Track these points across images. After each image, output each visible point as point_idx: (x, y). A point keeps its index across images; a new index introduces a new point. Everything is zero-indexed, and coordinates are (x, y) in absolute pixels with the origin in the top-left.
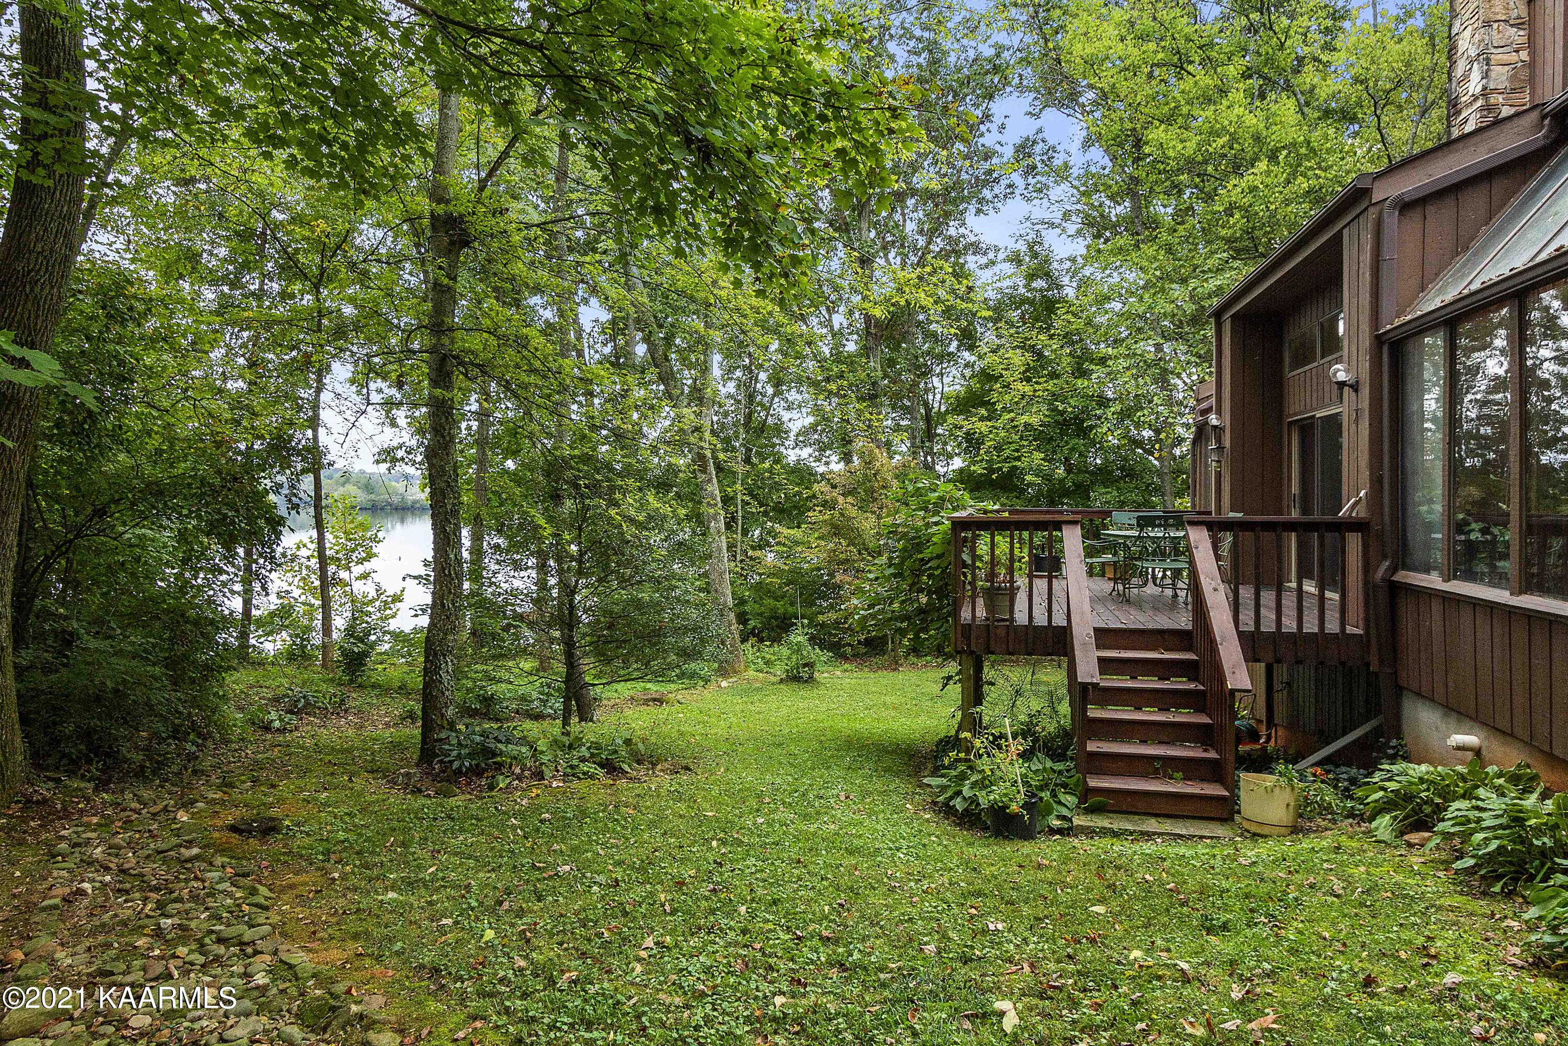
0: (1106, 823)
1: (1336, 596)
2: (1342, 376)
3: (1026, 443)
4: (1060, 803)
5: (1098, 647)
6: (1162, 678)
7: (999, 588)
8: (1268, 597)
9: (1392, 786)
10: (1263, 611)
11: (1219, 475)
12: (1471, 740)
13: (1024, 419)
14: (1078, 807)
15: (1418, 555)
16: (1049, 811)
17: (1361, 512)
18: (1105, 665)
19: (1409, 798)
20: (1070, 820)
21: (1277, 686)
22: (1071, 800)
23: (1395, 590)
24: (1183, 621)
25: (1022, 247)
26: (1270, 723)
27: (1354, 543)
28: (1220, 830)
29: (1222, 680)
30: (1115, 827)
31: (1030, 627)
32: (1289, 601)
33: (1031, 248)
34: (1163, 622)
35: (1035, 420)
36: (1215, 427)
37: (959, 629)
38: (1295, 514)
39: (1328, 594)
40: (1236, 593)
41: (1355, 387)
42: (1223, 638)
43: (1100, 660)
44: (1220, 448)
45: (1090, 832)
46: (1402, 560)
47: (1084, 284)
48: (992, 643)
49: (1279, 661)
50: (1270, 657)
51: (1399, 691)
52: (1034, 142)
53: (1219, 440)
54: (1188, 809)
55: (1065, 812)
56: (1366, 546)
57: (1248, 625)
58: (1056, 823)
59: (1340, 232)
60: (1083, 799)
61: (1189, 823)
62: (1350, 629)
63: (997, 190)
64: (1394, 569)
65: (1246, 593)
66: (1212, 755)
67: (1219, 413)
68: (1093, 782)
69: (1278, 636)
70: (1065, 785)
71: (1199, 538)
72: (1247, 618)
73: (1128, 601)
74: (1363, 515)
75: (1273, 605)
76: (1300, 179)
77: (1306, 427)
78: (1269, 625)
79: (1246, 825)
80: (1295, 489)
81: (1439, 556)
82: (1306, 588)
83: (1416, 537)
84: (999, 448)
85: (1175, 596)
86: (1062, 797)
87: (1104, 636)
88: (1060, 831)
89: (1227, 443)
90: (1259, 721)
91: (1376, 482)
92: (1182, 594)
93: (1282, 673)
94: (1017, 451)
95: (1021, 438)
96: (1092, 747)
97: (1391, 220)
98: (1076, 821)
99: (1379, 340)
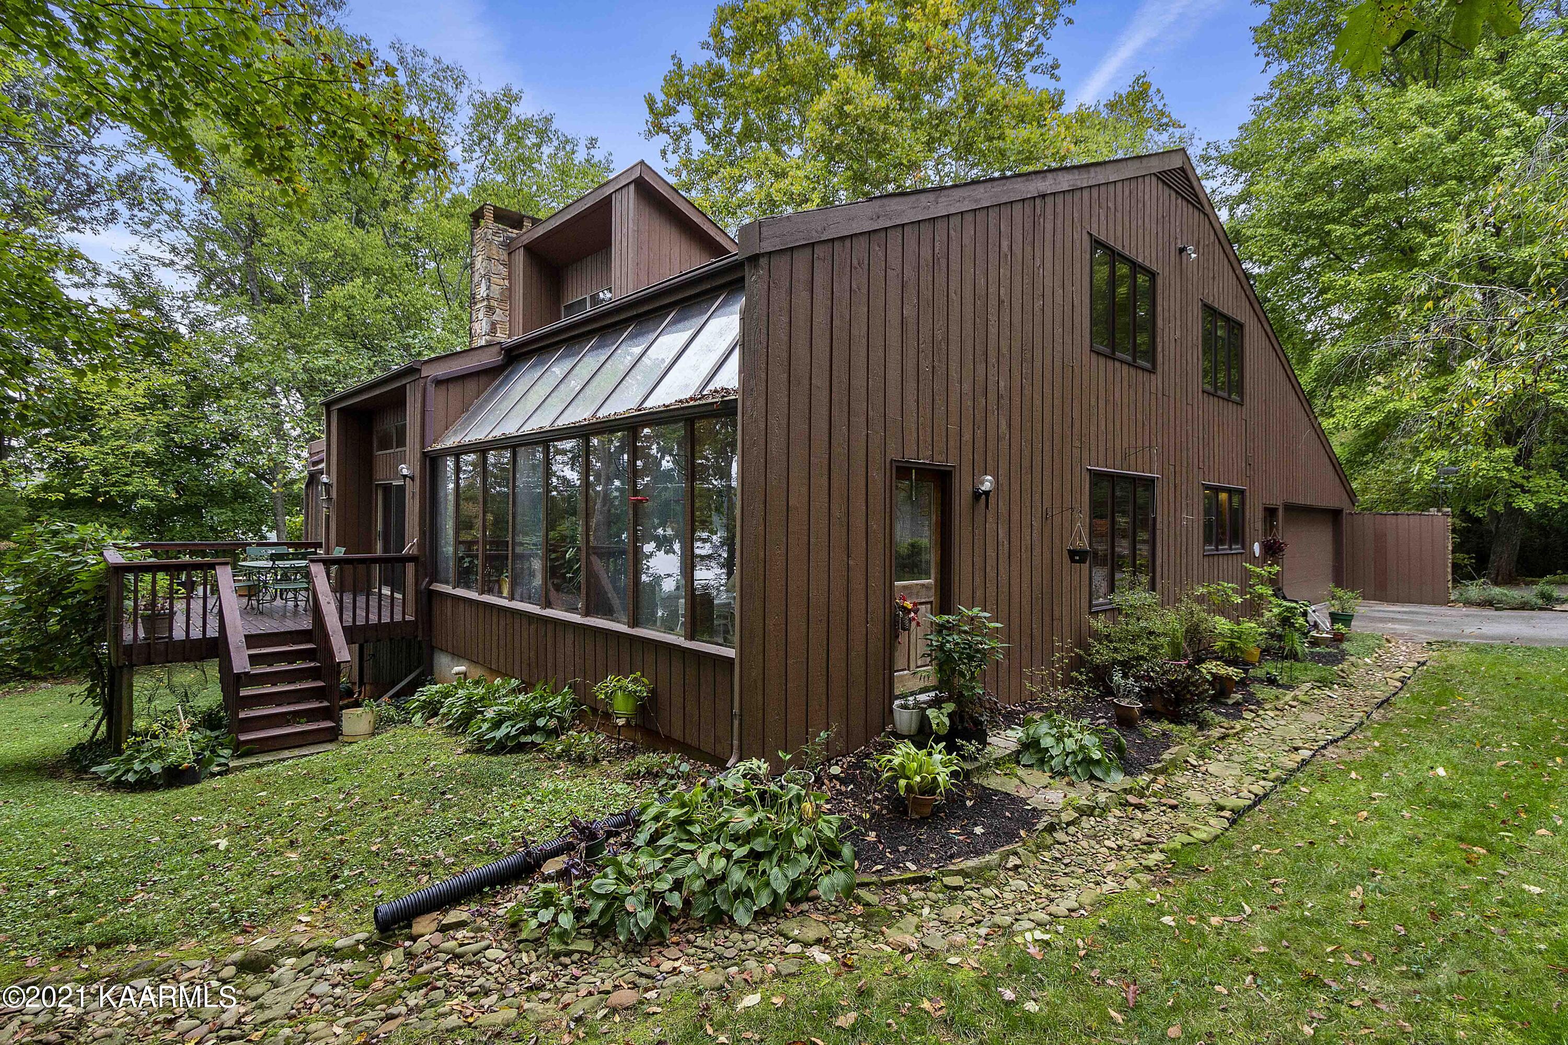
0: (254, 760)
1: (400, 596)
2: (405, 472)
3: (137, 469)
4: (219, 756)
5: (248, 648)
6: (290, 663)
7: (159, 614)
8: (361, 600)
9: (423, 698)
10: (358, 611)
11: (328, 517)
12: (462, 669)
13: (138, 446)
14: (232, 756)
15: (442, 575)
16: (210, 762)
17: (415, 551)
18: (254, 659)
19: (430, 703)
20: (227, 765)
21: (366, 657)
22: (227, 752)
23: (432, 594)
24: (306, 624)
25: (127, 275)
26: (361, 683)
27: (410, 568)
28: (329, 746)
29: (332, 656)
30: (260, 761)
31: (188, 641)
32: (374, 603)
33: (137, 276)
34: (290, 625)
35: (149, 449)
36: (325, 484)
37: (121, 650)
38: (379, 552)
39: (396, 595)
40: (341, 602)
41: (412, 478)
42: (334, 632)
43: (250, 656)
44: (329, 499)
45: (242, 768)
46: (435, 579)
47: (197, 324)
48: (153, 656)
49: (366, 642)
50: (362, 641)
51: (432, 649)
52: (142, 178)
53: (328, 493)
54: (310, 739)
55: (223, 760)
56: (416, 571)
57: (348, 621)
58: (216, 769)
59: (405, 385)
60: (235, 750)
61: (310, 748)
62: (408, 618)
63: (96, 213)
64: (430, 583)
65: (348, 599)
66: (326, 704)
67: (328, 473)
68: (243, 738)
69: (367, 626)
70: (222, 745)
71: (318, 570)
72: (348, 616)
73: (261, 613)
74: (416, 552)
75: (364, 606)
76: (386, 298)
77: (387, 488)
78: (360, 622)
79: (346, 739)
80: (380, 527)
81: (451, 574)
82: (383, 592)
83: (442, 566)
84: (105, 473)
85: (296, 606)
86: (221, 753)
87: (252, 640)
88: (220, 773)
89: (334, 495)
90: (354, 684)
91: (422, 533)
92: (302, 604)
93: (369, 649)
94: (127, 476)
95: (133, 464)
96: (242, 715)
97: (431, 388)
98: (231, 765)
99: (425, 455)
